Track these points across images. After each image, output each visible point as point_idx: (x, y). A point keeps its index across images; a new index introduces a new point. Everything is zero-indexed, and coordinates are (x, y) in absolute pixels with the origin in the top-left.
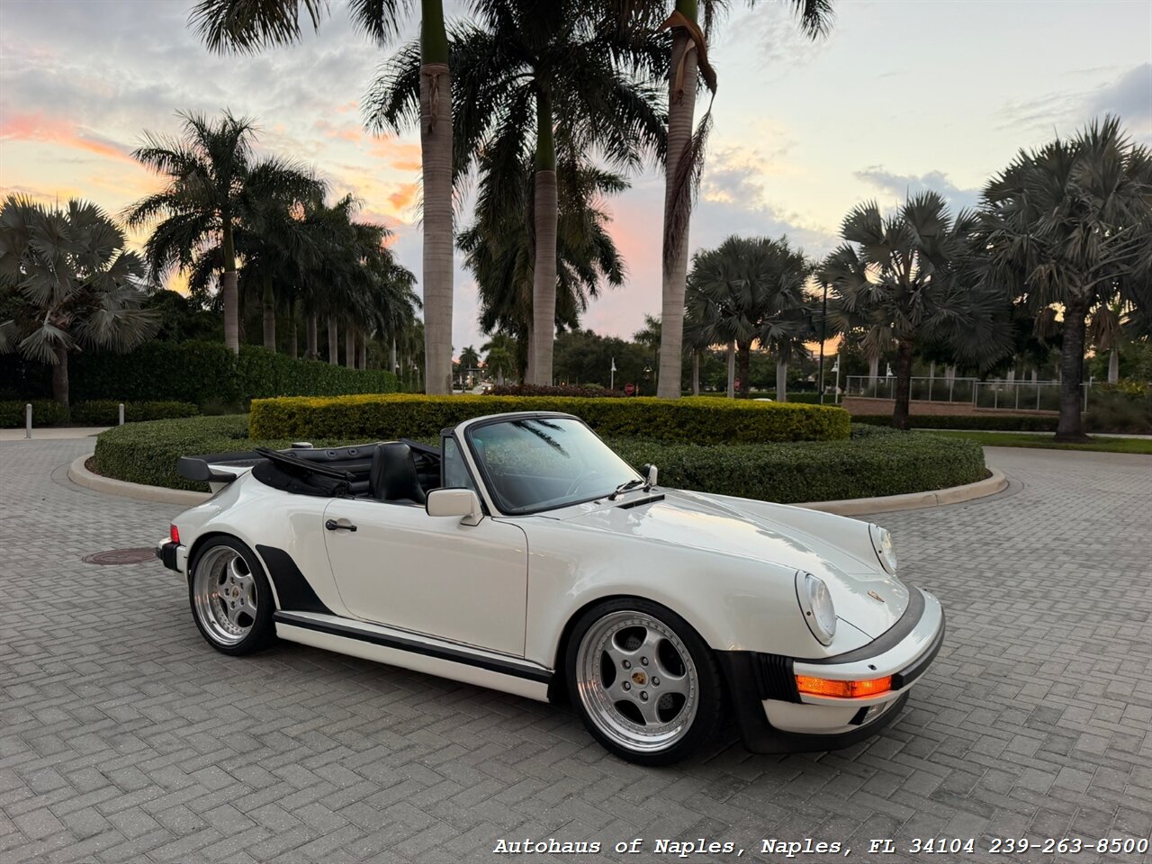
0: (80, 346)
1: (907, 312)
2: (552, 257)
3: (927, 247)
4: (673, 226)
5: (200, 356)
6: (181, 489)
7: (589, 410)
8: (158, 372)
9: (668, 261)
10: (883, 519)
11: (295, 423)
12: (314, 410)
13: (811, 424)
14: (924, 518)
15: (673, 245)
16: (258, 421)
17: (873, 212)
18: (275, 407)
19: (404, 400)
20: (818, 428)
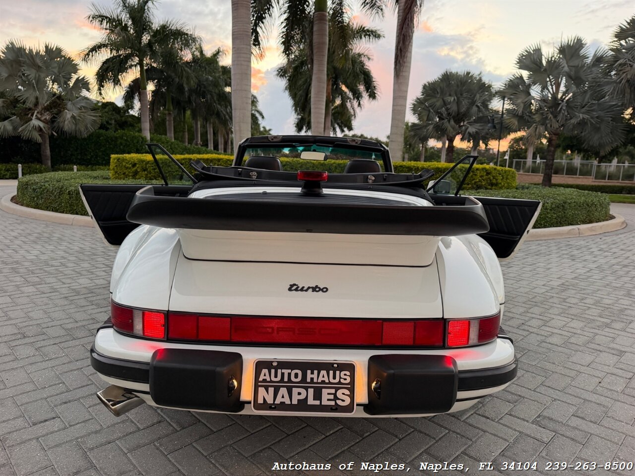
0: (57, 133)
1: (555, 117)
2: (323, 70)
3: (572, 73)
4: (401, 42)
5: (126, 140)
6: (50, 210)
7: (336, 168)
8: (103, 149)
9: (397, 67)
10: (539, 244)
11: (136, 170)
12: (149, 162)
13: (489, 178)
14: (569, 245)
15: (401, 55)
16: (114, 169)
17: (538, 51)
18: (124, 160)
19: (209, 157)
20: (494, 181)
